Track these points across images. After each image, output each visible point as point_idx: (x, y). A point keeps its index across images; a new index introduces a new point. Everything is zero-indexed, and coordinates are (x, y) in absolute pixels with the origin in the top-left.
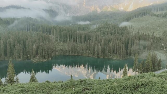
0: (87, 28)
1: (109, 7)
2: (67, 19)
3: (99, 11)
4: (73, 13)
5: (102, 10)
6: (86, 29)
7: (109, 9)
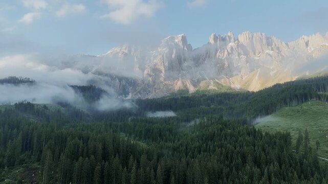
0: (171, 132)
1: (212, 83)
2: (127, 105)
3: (192, 89)
4: (140, 94)
5: (198, 88)
6: (168, 133)
7: (212, 87)
